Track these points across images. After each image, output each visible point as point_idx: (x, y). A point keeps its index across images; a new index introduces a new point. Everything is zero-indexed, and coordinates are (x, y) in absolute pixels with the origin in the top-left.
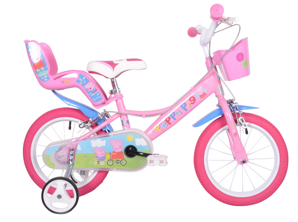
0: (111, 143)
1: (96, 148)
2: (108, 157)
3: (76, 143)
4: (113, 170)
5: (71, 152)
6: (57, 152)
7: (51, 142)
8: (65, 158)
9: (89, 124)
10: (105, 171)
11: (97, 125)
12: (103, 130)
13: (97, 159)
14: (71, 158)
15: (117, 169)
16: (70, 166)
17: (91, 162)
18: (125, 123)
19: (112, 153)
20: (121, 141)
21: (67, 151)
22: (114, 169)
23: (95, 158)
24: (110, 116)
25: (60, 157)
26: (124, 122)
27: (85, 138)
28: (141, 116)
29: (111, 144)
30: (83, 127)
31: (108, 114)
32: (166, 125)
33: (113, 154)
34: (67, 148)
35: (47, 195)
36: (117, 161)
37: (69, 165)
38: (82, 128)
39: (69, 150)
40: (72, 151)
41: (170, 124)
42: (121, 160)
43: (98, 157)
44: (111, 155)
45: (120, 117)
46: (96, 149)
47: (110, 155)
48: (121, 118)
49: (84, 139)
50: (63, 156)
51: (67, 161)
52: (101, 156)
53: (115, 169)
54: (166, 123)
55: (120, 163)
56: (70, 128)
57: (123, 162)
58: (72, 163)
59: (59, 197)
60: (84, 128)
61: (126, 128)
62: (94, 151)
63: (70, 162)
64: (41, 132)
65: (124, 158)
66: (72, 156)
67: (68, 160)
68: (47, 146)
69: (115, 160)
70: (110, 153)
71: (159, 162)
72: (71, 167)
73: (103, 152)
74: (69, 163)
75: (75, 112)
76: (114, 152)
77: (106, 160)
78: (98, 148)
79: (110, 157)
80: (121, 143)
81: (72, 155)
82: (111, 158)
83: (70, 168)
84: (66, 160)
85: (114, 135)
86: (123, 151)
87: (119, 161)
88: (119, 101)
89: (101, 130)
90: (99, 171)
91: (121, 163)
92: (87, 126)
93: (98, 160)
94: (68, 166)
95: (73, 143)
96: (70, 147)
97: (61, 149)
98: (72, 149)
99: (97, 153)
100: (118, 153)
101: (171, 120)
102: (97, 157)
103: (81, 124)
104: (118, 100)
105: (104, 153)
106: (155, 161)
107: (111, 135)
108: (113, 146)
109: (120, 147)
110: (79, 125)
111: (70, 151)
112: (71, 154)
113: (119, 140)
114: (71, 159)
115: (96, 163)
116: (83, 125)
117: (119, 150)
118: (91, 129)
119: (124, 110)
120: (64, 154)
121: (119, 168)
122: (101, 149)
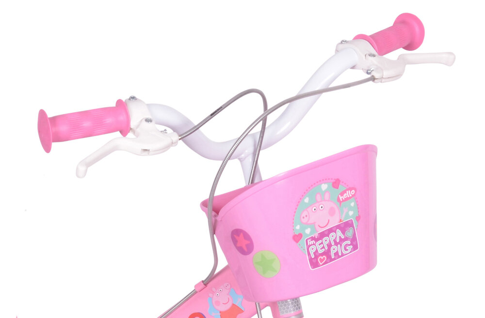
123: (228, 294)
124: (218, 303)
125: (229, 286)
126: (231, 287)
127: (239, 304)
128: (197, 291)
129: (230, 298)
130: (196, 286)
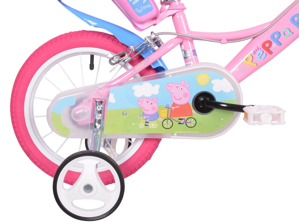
0: (169, 88)
1: (143, 98)
2: (164, 114)
3: (107, 90)
4: (172, 137)
5: (98, 107)
6: (72, 107)
7: (59, 92)
8: (87, 119)
9: (127, 58)
10: (156, 139)
11: (141, 58)
12: (153, 67)
13: (145, 117)
14: (98, 117)
15: (178, 135)
16: (97, 131)
17: (133, 124)
18: (189, 54)
19: (170, 106)
20: (187, 86)
21: (91, 106)
22: (173, 135)
23: (140, 116)
24: (162, 43)
25: (77, 116)
26: (188, 52)
27: (121, 82)
28: (219, 40)
29: (168, 90)
30: (116, 63)
31: (159, 40)
32: (264, 55)
33: (173, 108)
34: (89, 101)
35: (63, 187)
36: (180, 121)
37: (95, 129)
38: (114, 64)
39: (93, 103)
40: (100, 105)
41: (271, 53)
42: (186, 118)
43: (146, 115)
44: (170, 110)
45: (181, 44)
46: (141, 100)
47: (166, 111)
48: (183, 46)
49: (120, 84)
50: (84, 114)
51: (91, 124)
52: (151, 112)
53: (175, 134)
54: (265, 51)
55: (185, 124)
56: (92, 67)
57: (190, 122)
58: (99, 126)
59: (88, 188)
60: (118, 66)
61: (192, 63)
62: (139, 105)
63: (97, 124)
64: (41, 75)
65: (192, 115)
66: (100, 114)
67: (93, 122)
68: (52, 99)
69: (177, 118)
70: (167, 107)
71: (271, 118)
72: (99, 133)
73: (154, 105)
74: (95, 127)
75: (100, 37)
76: (174, 105)
77: (160, 120)
78: (146, 98)
79: (166, 113)
80: (187, 88)
81: (100, 112)
82: (169, 116)
83: (97, 135)
84: (89, 122)
85: (173, 75)
86: (191, 103)
87: (183, 120)
88: (178, 16)
89: (149, 68)
90: (146, 139)
91: (187, 124)
92: (124, 61)
93: (145, 119)
94: (94, 132)
95: (101, 92)
96: (94, 99)
97: (79, 102)
98: (99, 102)
99: (143, 107)
100: (182, 106)
101: (274, 45)
102: (144, 114)
103: (113, 58)
104: (177, 14)
105: (157, 108)
106: (262, 117)
107: (168, 75)
108: (173, 93)
109: (186, 95)
110: (110, 61)
111: (96, 106)
112: (99, 110)
113: (182, 84)
114: (98, 119)
115: (142, 125)
116: (117, 60)
117: (183, 102)
118: (130, 67)
119: (187, 31)
120: (86, 111)
121: (184, 132)
122: (151, 100)
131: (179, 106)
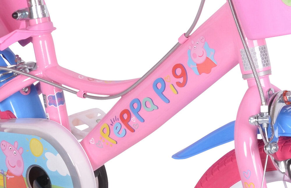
20: (20, 152)
33: (8, 177)
47: (2, 178)
54: (123, 125)
70: (3, 174)
76: (9, 173)
79: (3, 181)
80: (21, 155)
86: (24, 176)
100: (16, 178)
101: (134, 119)
108: (7, 156)
123: (203, 47)
124: (195, 56)
125: (203, 40)
126: (205, 41)
127: (212, 58)
128: (180, 43)
129: (204, 52)
130: (179, 39)
131: (13, 177)
